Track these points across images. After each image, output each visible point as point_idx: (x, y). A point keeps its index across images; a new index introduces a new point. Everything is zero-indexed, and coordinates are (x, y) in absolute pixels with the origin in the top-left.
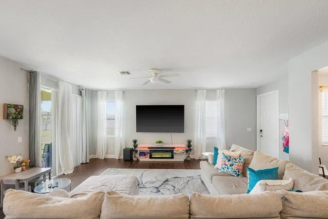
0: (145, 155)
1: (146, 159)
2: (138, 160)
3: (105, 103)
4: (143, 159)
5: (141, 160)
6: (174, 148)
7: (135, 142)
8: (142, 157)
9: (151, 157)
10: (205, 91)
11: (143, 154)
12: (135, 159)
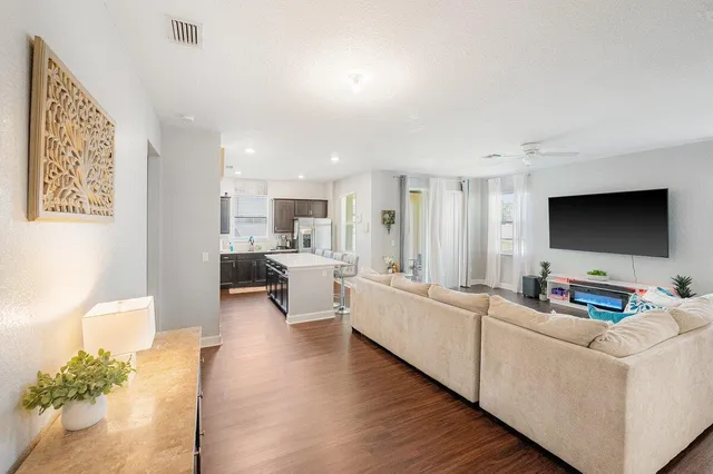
0: (562, 295)
1: (563, 302)
2: (547, 301)
4: (555, 300)
5: (553, 301)
7: (545, 265)
8: (556, 296)
9: (572, 300)
11: (559, 291)
12: (541, 297)
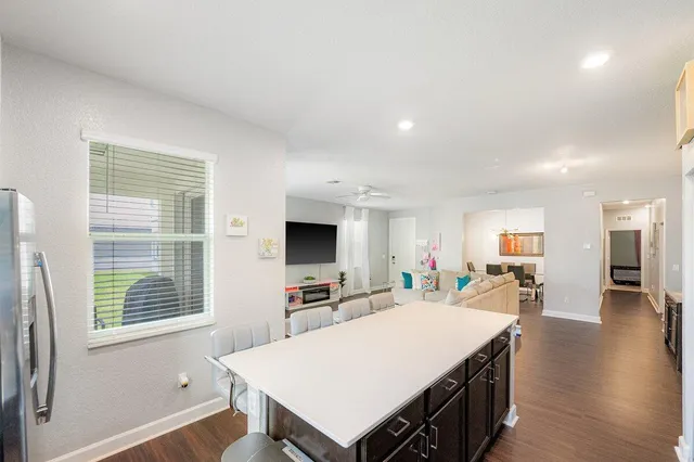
0: (294, 301)
1: (299, 306)
6: (329, 285)
9: (304, 302)
10: (354, 208)
11: (292, 298)
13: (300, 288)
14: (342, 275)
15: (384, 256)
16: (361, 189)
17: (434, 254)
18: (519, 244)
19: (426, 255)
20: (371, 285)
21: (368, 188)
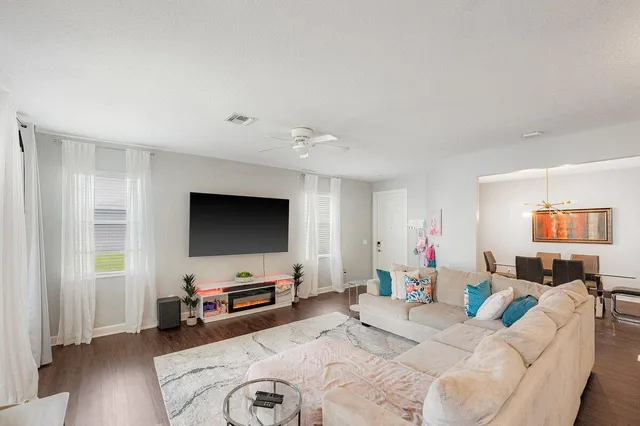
0: (215, 308)
1: (222, 316)
2: (201, 323)
3: (93, 177)
4: (212, 318)
5: (207, 320)
6: (274, 283)
7: (188, 280)
8: (208, 313)
9: (231, 310)
10: (317, 177)
11: (210, 306)
12: (192, 321)
13: (225, 290)
14: (297, 269)
15: (365, 242)
16: (294, 132)
17: (434, 240)
18: (565, 226)
19: (422, 241)
20: (345, 280)
21: (306, 133)
